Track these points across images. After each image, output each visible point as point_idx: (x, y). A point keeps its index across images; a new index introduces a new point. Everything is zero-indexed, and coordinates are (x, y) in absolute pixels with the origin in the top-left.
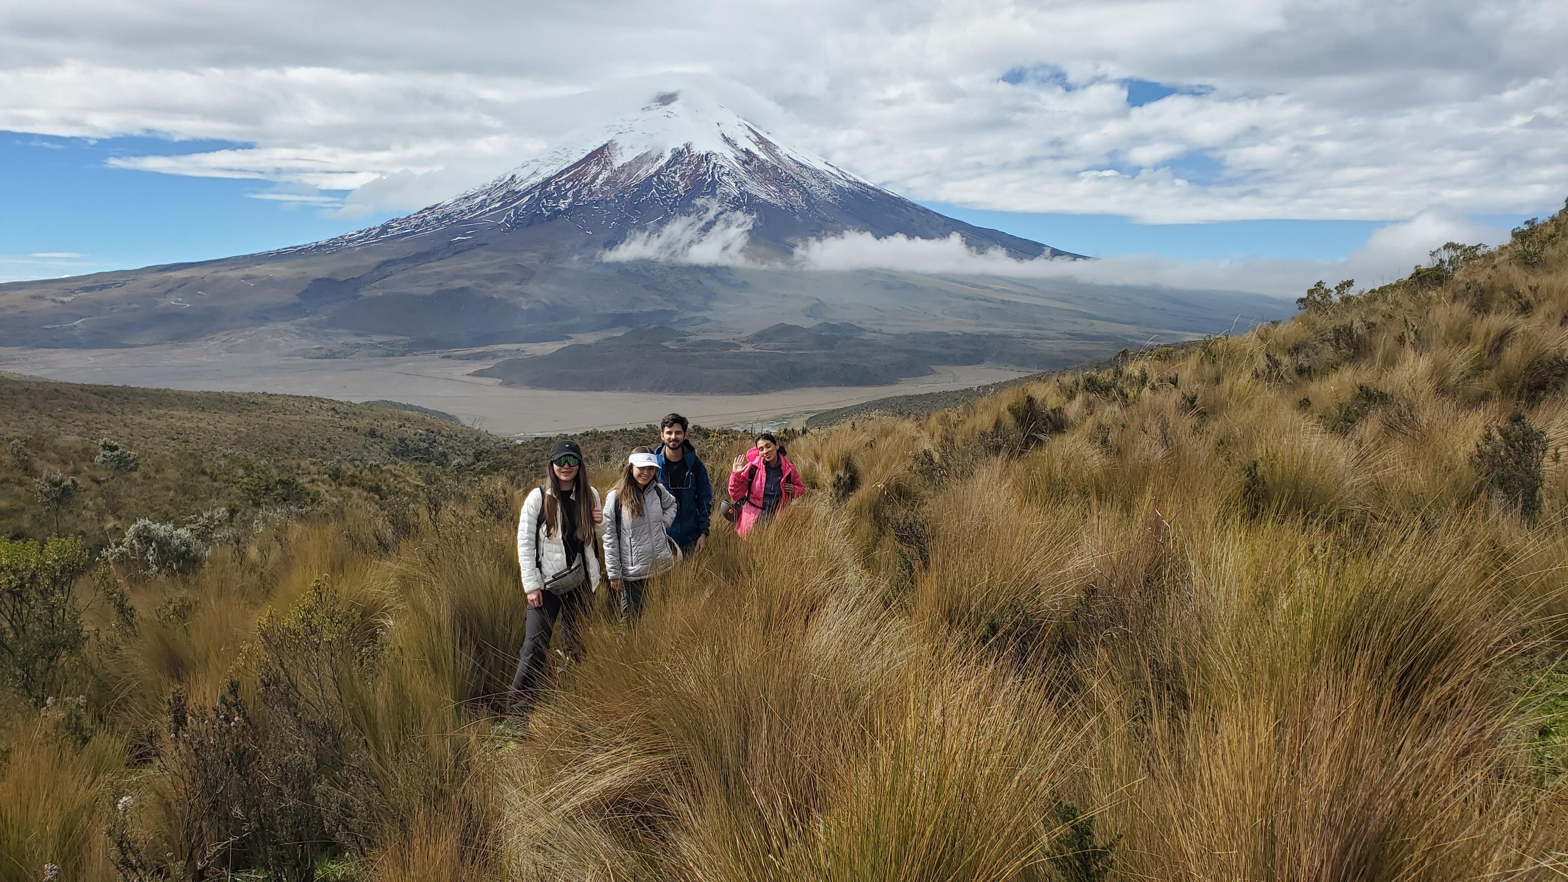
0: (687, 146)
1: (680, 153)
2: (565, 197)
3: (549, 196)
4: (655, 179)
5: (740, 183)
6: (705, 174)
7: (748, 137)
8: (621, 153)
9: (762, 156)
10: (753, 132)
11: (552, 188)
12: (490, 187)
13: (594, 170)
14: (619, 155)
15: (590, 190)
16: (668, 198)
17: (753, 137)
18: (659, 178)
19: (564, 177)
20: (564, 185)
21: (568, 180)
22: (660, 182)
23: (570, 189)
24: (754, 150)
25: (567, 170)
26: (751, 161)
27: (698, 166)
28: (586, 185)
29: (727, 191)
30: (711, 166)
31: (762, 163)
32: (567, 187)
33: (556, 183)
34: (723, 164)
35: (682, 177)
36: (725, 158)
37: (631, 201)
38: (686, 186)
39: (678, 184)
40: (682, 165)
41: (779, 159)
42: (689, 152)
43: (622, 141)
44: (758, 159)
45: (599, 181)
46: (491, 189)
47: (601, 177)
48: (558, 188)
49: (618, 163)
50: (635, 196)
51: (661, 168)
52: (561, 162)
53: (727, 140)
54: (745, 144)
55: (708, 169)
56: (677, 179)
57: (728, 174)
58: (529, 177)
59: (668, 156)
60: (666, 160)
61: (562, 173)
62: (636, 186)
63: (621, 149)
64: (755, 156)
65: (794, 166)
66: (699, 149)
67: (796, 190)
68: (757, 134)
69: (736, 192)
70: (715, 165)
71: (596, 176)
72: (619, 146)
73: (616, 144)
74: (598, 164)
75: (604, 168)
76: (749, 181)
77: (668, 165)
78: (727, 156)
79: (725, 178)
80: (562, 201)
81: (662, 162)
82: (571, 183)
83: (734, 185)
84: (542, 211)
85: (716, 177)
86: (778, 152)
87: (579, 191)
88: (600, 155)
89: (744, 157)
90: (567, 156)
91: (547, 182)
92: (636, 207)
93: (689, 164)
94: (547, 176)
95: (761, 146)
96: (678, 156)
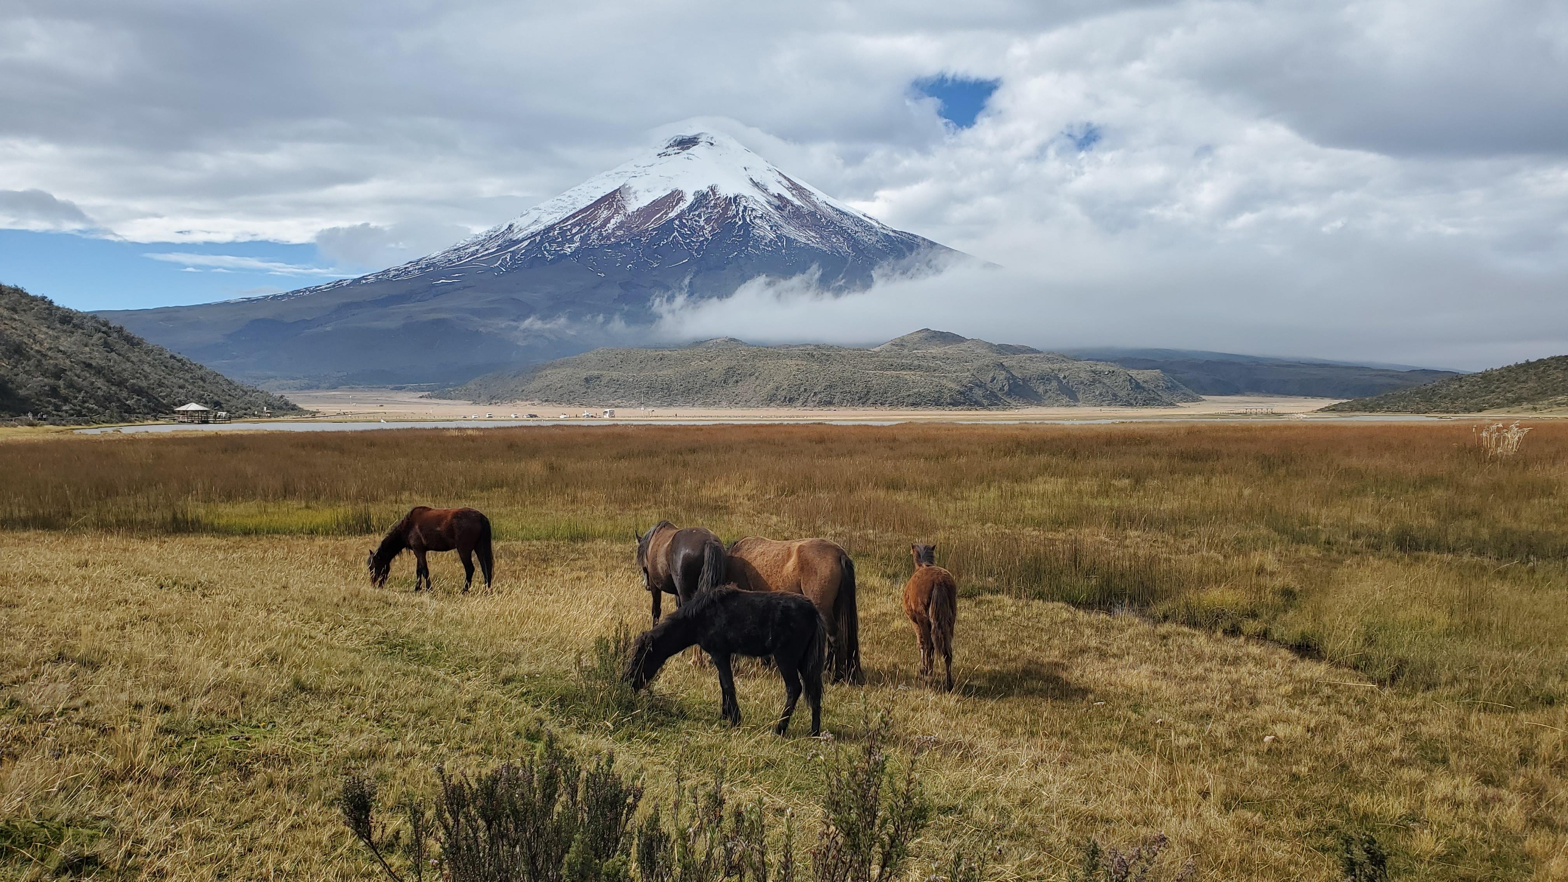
0: (713, 189)
1: (705, 196)
2: (571, 241)
3: (553, 241)
4: (677, 222)
5: (774, 227)
6: (735, 216)
7: (779, 182)
8: (636, 197)
9: (797, 202)
10: (785, 177)
11: (556, 233)
12: (483, 238)
13: (605, 214)
14: (633, 200)
15: (600, 234)
16: (693, 242)
17: (785, 182)
18: (681, 221)
19: (570, 222)
20: (570, 230)
21: (574, 225)
22: (684, 226)
23: (577, 233)
24: (788, 195)
25: (573, 216)
26: (785, 206)
27: (726, 209)
28: (595, 229)
29: (762, 234)
30: (741, 209)
31: (798, 208)
32: (574, 231)
33: (560, 229)
34: (754, 207)
35: (707, 221)
36: (756, 201)
37: (648, 246)
38: (713, 229)
39: (703, 228)
40: (707, 208)
41: (815, 206)
42: (714, 194)
43: (636, 185)
44: (792, 205)
45: (611, 225)
46: (485, 240)
47: (613, 221)
48: (563, 233)
49: (633, 206)
50: (653, 241)
51: (683, 212)
52: (565, 210)
53: (756, 185)
54: (776, 188)
55: (737, 212)
56: (702, 223)
57: (761, 218)
58: (529, 226)
59: (690, 199)
60: (688, 204)
61: (568, 219)
62: (654, 230)
63: (635, 193)
64: (788, 201)
65: (833, 214)
66: (726, 190)
67: (839, 237)
68: (789, 180)
69: (772, 235)
70: (745, 207)
71: (607, 220)
72: (633, 190)
73: (630, 188)
74: (609, 209)
75: (617, 212)
76: (785, 225)
77: (691, 208)
78: (758, 201)
79: (758, 221)
80: (567, 245)
81: (684, 206)
82: (578, 228)
83: (769, 228)
84: (544, 255)
85: (748, 220)
86: (814, 198)
87: (588, 236)
88: (612, 200)
89: (777, 202)
90: (573, 204)
91: (552, 228)
92: (655, 250)
93: (715, 205)
94: (550, 223)
95: (794, 192)
96: (701, 199)
